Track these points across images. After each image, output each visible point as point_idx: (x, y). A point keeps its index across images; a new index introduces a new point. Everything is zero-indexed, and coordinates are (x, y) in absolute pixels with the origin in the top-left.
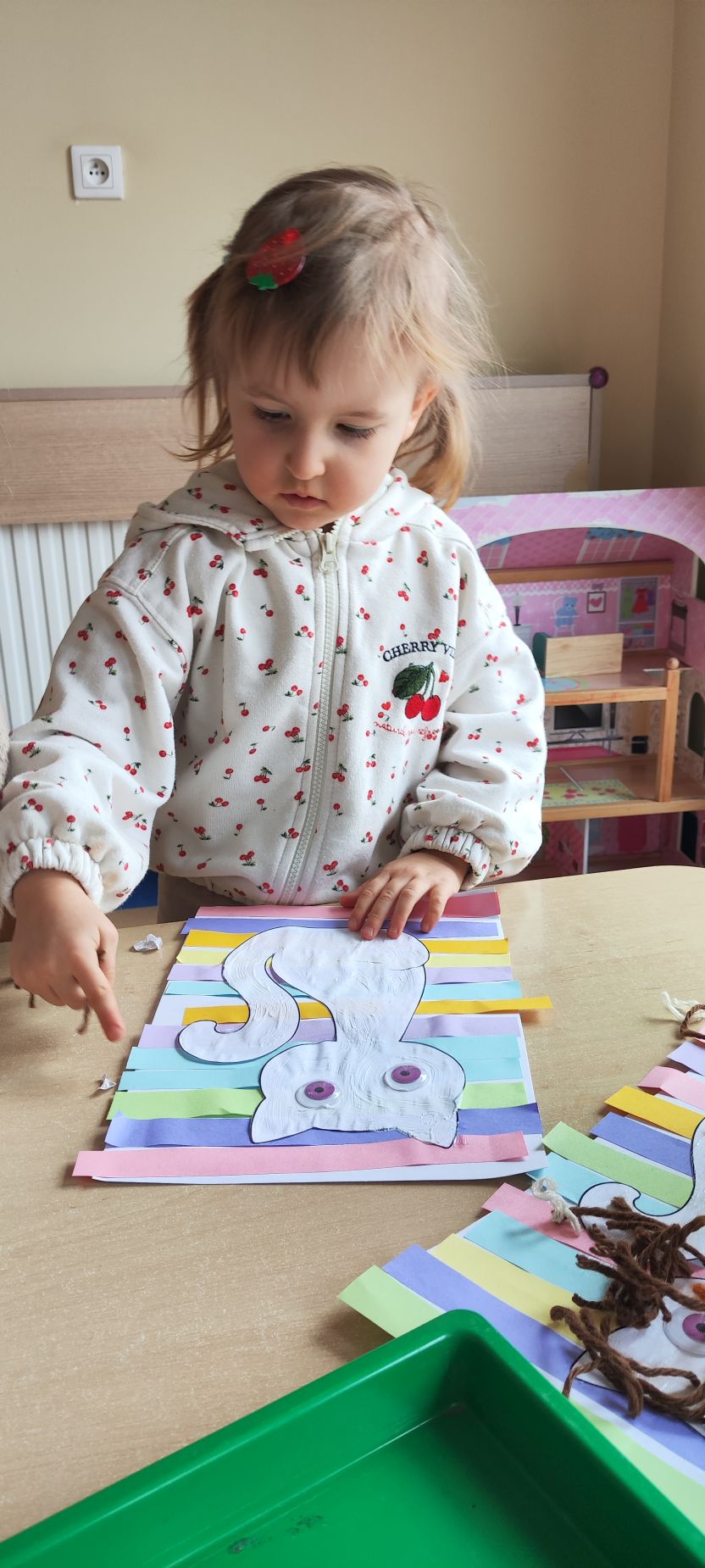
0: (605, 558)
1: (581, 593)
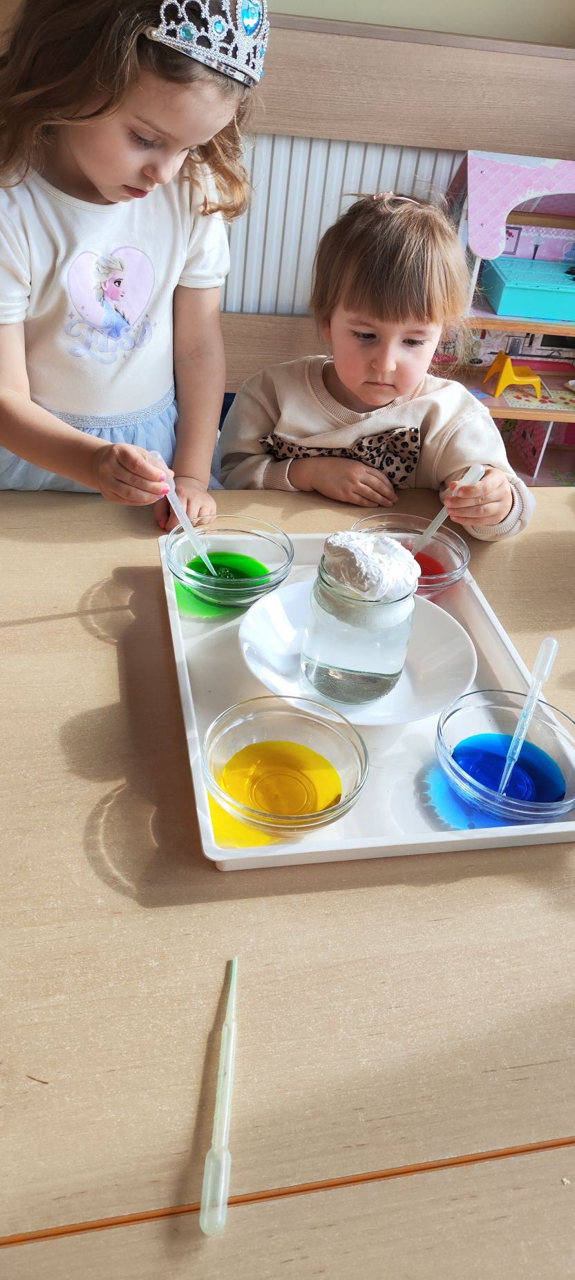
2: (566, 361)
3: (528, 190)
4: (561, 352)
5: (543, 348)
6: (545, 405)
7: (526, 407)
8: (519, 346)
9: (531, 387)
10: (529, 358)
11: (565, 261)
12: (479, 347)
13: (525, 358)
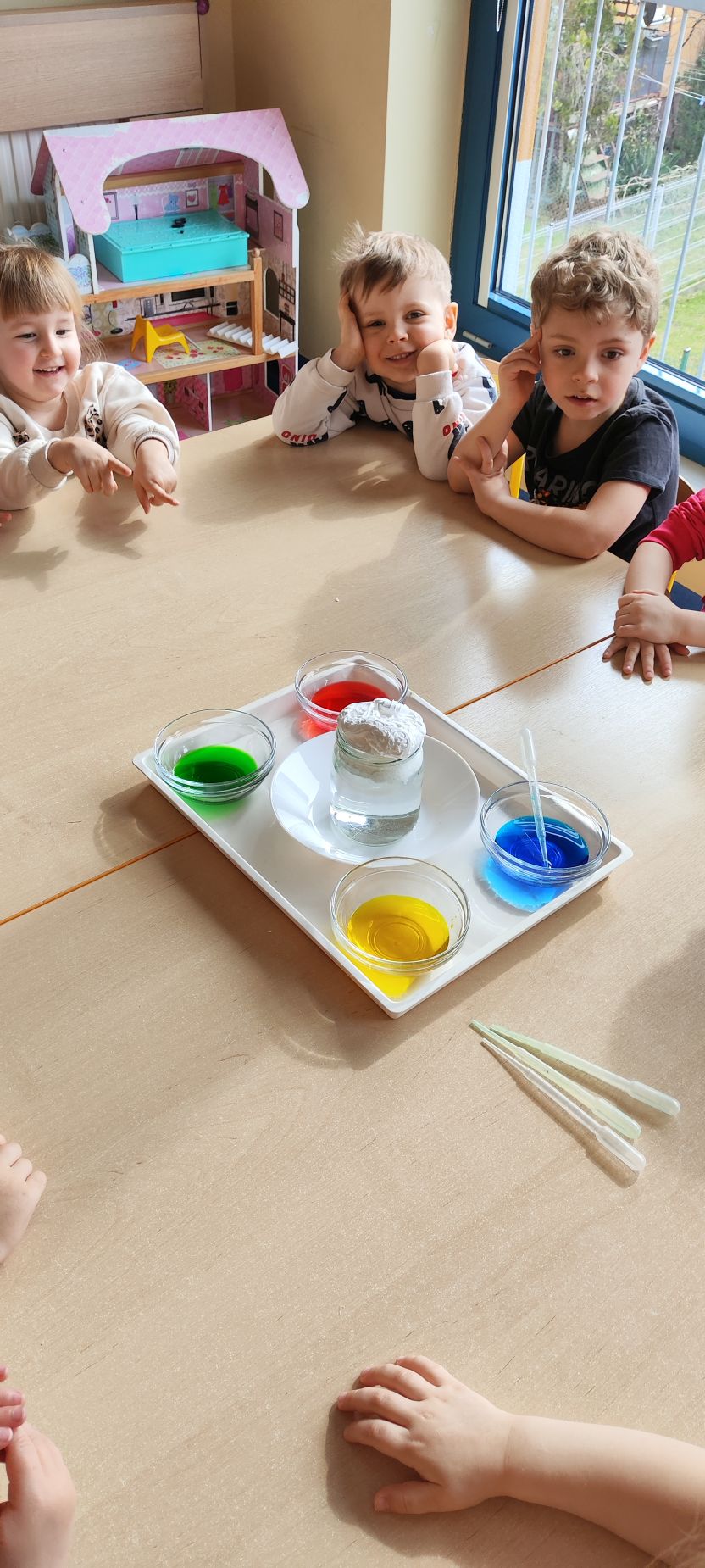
0: (195, 164)
1: (181, 192)
2: (201, 310)
3: (112, 159)
4: (193, 303)
5: (175, 302)
6: (197, 358)
7: (181, 365)
8: (152, 306)
9: (178, 344)
10: (166, 316)
11: (167, 215)
12: (114, 316)
13: (162, 317)
